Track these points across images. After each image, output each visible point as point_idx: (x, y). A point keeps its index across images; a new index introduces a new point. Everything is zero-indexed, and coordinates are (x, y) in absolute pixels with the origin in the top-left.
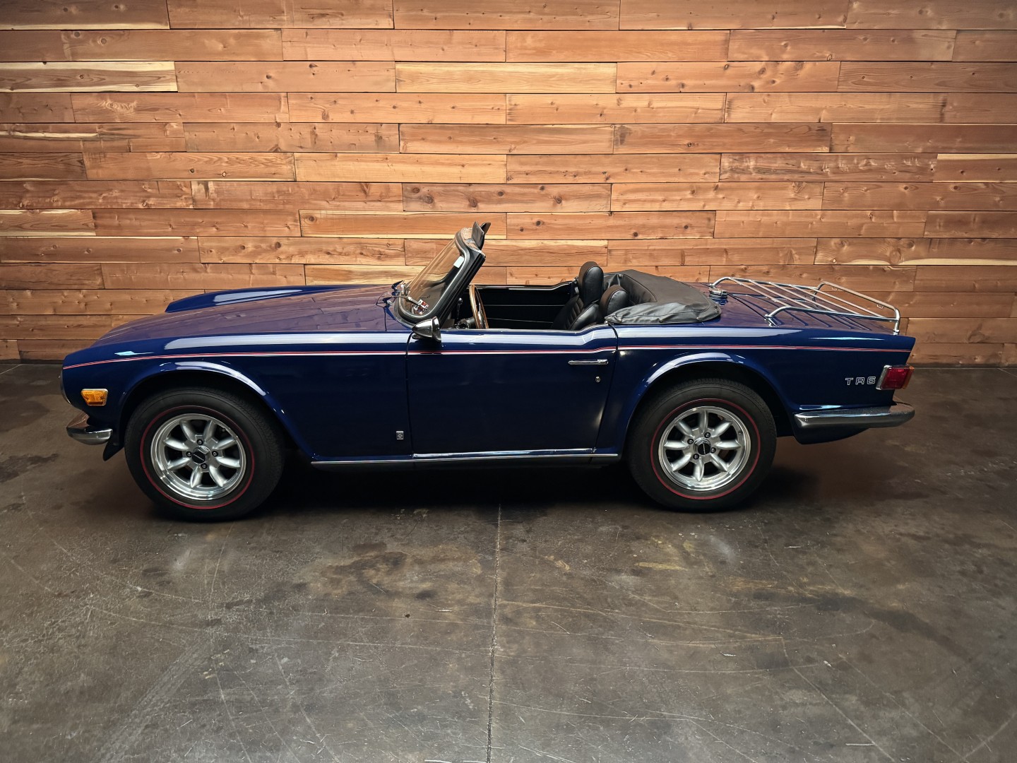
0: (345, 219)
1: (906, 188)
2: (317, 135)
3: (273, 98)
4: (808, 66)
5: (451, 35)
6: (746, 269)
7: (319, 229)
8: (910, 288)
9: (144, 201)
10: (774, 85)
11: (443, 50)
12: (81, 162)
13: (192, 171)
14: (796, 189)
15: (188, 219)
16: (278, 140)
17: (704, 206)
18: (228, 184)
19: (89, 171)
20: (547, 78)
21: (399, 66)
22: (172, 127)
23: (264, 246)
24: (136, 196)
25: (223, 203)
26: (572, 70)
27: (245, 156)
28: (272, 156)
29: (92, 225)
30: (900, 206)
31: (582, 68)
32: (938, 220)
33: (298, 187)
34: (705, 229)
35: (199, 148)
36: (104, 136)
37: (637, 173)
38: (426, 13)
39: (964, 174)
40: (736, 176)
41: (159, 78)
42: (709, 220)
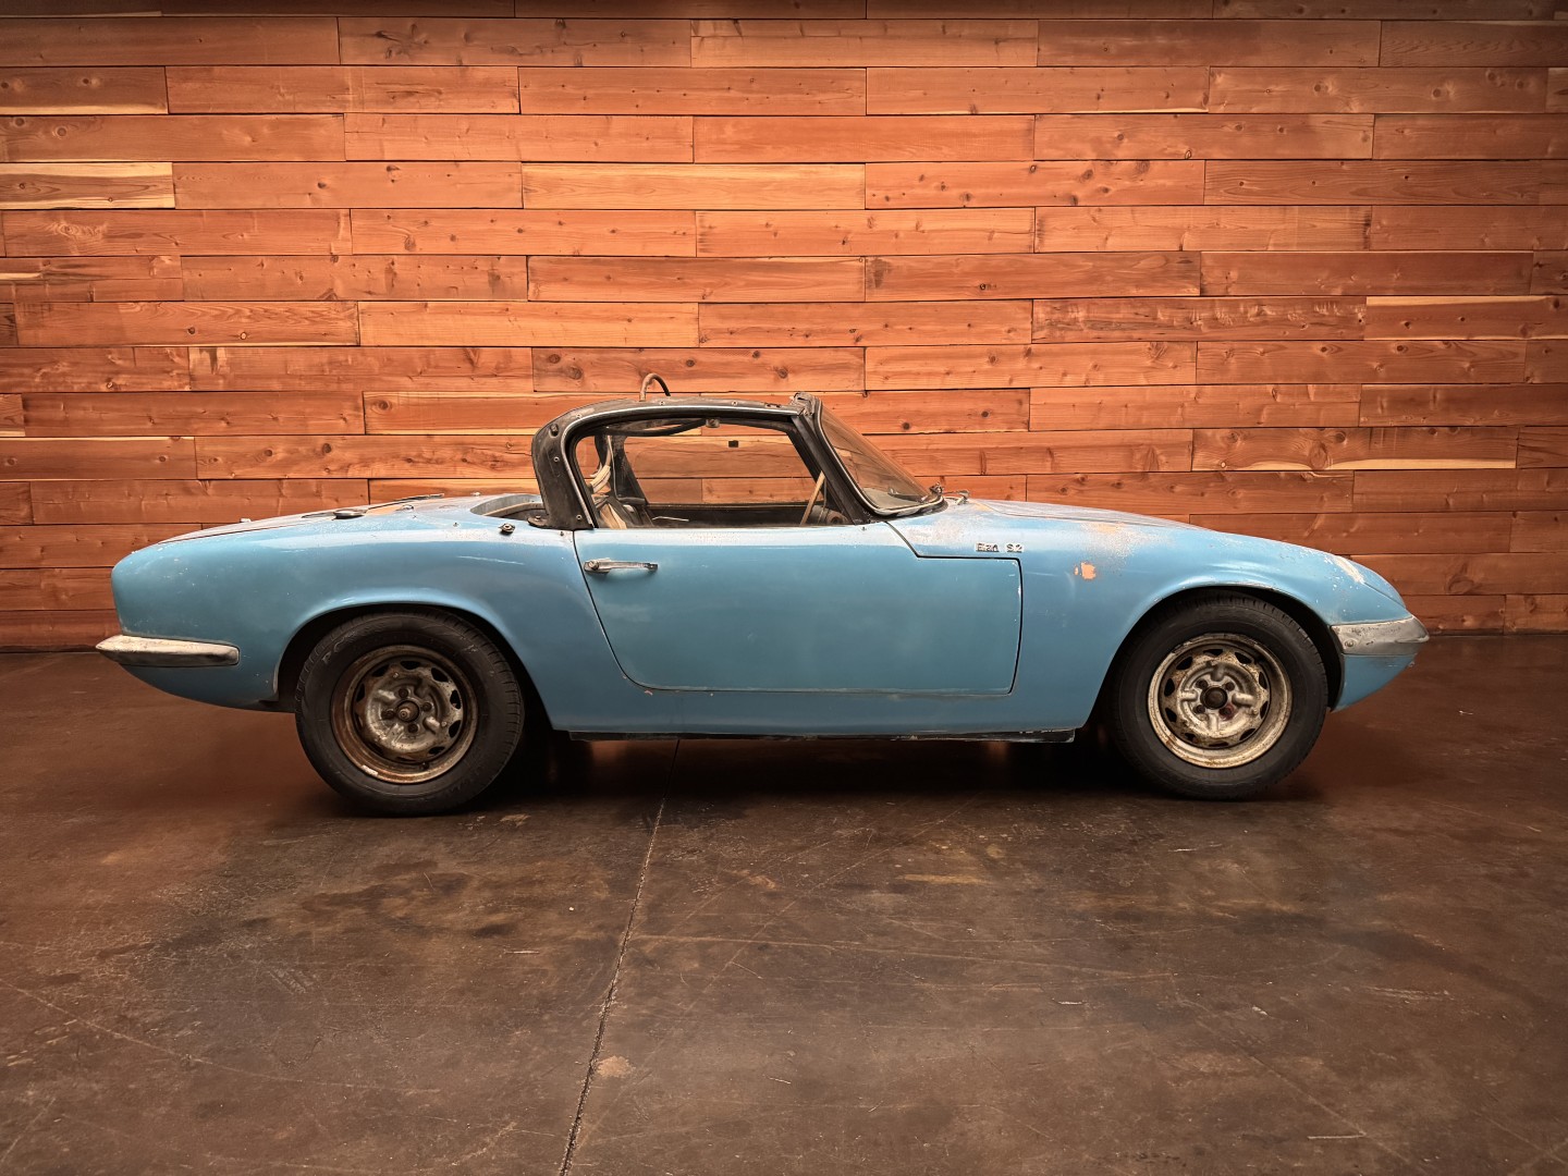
0: (439, 404)
1: (1324, 350)
2: (395, 274)
3: (327, 218)
4: (1156, 167)
5: (609, 123)
6: (1083, 479)
7: (393, 421)
8: (1344, 506)
9: (109, 380)
10: (1106, 195)
11: (596, 144)
12: (11, 319)
13: (191, 331)
14: (1153, 352)
15: (179, 409)
16: (333, 282)
17: (1011, 381)
18: (250, 351)
19: (24, 332)
20: (760, 186)
21: (527, 169)
22: (163, 261)
23: (303, 449)
24: (96, 372)
25: (239, 381)
26: (797, 175)
27: (280, 308)
28: (322, 306)
29: (20, 419)
30: (1318, 378)
31: (812, 172)
32: (1379, 399)
33: (363, 354)
34: (1015, 417)
35: (204, 295)
36: (52, 277)
37: (903, 330)
38: (569, 89)
39: (1411, 327)
40: (1058, 333)
41: (147, 187)
42: (1020, 402)
